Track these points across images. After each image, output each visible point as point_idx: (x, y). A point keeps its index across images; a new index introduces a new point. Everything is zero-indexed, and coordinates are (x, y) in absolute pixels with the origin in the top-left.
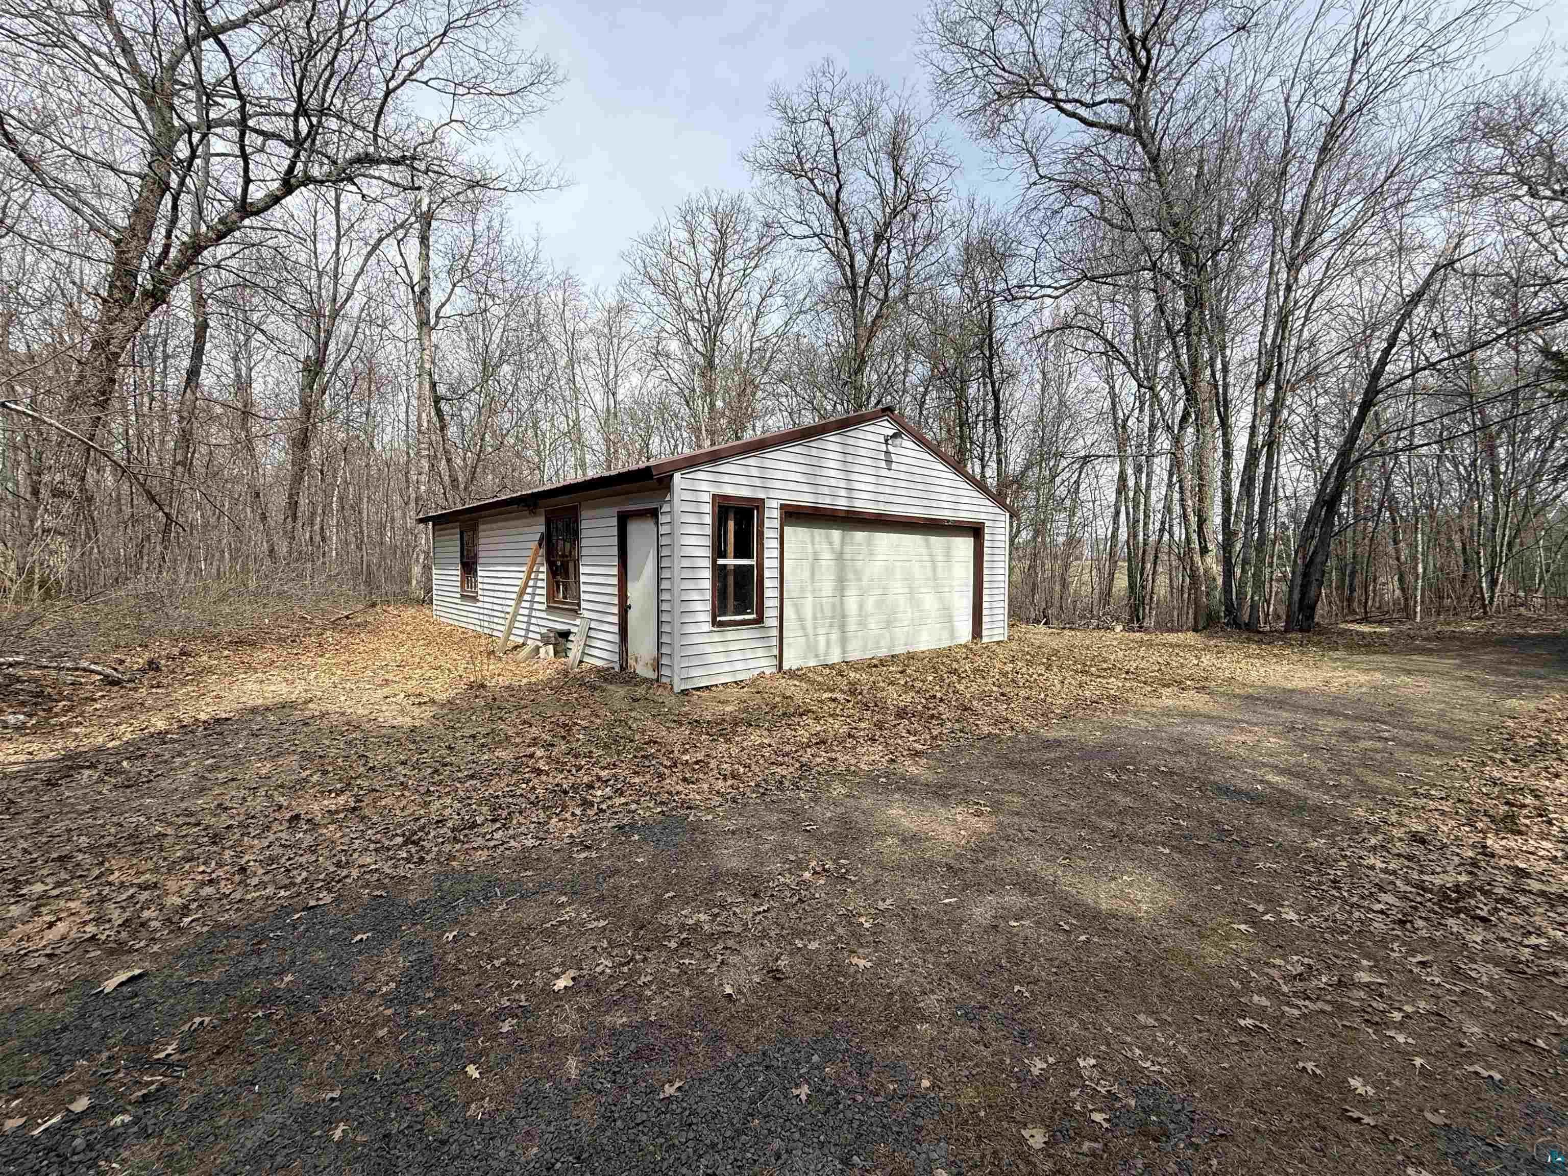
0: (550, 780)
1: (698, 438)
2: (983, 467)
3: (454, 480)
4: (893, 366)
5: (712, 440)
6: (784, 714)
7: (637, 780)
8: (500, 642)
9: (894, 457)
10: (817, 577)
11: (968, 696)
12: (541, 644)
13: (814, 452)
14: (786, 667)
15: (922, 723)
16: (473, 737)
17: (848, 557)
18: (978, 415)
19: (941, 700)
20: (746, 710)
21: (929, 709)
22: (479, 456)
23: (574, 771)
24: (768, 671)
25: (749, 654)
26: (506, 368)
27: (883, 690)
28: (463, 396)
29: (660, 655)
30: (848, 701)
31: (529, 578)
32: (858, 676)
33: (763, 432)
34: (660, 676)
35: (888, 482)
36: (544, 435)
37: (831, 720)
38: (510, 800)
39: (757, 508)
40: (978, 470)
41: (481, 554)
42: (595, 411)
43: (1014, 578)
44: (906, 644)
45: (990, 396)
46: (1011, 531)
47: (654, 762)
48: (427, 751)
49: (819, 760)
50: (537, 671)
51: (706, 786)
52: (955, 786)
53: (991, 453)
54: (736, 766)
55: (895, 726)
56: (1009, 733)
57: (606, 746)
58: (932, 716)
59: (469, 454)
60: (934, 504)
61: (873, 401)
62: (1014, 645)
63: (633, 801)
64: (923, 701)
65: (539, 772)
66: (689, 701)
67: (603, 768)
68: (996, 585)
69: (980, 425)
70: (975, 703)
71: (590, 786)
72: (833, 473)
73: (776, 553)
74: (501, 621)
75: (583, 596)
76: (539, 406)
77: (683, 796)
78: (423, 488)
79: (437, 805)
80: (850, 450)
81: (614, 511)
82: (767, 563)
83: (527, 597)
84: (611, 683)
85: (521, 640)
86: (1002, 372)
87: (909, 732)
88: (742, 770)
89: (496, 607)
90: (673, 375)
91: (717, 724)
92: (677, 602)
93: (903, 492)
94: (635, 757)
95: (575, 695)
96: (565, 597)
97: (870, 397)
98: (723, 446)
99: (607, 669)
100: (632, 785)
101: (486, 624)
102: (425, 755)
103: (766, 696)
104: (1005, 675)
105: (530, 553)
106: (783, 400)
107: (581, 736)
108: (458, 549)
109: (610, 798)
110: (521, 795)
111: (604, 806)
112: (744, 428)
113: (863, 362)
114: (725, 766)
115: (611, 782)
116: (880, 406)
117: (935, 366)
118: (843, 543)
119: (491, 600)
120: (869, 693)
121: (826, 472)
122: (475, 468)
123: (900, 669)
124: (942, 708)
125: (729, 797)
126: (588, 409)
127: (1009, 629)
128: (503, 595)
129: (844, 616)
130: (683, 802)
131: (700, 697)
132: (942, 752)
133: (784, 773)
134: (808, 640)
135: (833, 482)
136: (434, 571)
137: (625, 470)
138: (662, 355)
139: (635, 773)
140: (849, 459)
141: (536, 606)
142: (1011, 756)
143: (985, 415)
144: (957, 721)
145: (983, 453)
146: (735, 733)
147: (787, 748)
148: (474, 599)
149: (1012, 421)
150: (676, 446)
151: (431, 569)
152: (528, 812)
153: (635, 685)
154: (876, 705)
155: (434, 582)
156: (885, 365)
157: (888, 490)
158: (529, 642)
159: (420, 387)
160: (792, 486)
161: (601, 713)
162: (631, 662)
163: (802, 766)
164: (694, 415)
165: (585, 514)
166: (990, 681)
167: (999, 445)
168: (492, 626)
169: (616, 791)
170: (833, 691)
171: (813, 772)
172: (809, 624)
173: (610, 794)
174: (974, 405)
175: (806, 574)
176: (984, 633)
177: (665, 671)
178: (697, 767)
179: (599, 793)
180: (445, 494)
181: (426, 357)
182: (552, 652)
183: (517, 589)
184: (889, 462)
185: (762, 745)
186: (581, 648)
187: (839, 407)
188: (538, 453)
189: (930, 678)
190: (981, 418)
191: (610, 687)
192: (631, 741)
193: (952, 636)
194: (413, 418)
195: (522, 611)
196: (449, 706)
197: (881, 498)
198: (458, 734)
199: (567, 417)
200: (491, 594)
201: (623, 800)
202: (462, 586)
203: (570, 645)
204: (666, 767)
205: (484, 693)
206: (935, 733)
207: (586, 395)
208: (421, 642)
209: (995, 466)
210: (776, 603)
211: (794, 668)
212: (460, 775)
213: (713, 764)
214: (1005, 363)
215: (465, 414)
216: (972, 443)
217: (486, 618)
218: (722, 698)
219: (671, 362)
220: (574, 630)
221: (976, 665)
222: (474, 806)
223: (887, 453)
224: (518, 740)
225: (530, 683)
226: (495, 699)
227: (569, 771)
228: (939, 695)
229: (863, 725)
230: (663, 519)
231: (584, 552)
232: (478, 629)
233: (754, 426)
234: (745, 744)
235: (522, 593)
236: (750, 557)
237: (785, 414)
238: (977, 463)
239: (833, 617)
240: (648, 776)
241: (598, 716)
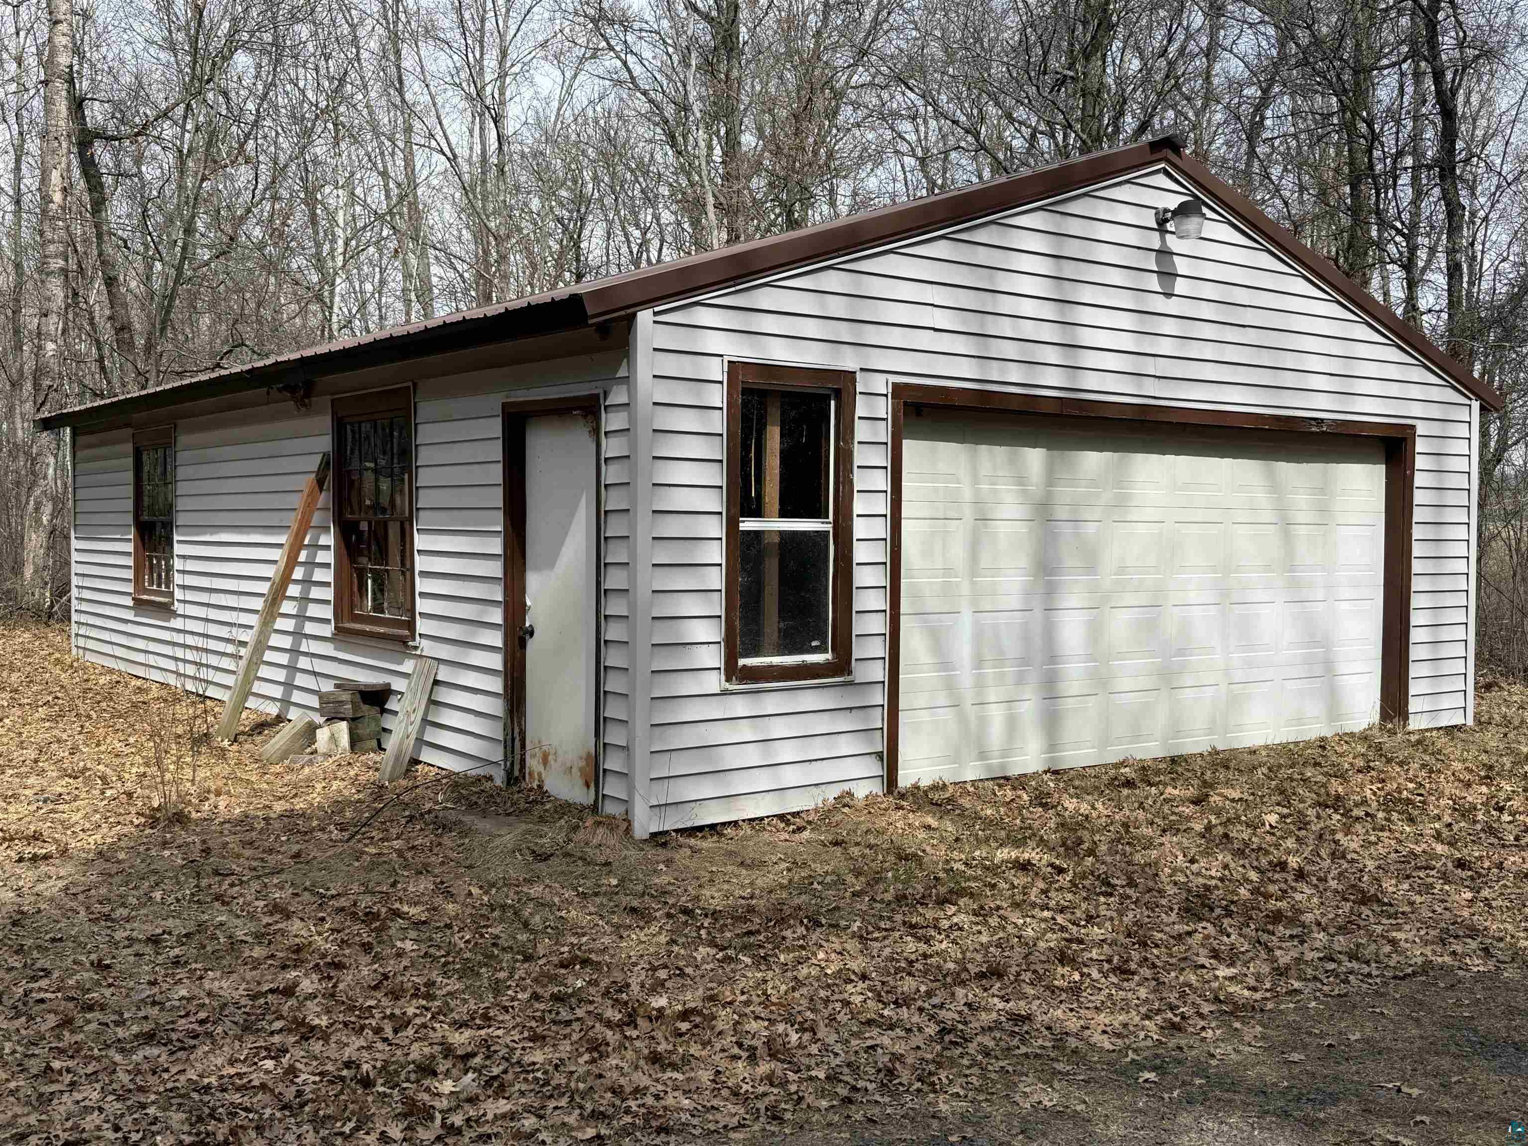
0: (332, 1051)
1: (695, 223)
2: (1412, 285)
3: (123, 329)
4: (1180, 36)
5: (731, 230)
6: (900, 898)
7: (538, 1057)
8: (224, 713)
9: (1181, 266)
10: (985, 561)
11: (1371, 865)
12: (319, 719)
13: (982, 256)
14: (906, 778)
15: (1249, 931)
16: (154, 940)
17: (1062, 513)
18: (1400, 154)
19: (1300, 875)
20: (805, 886)
21: (1267, 896)
22: (179, 269)
23: (388, 1032)
24: (861, 791)
25: (818, 749)
26: (242, 60)
27: (1149, 845)
28: (143, 130)
29: (601, 747)
30: (1061, 871)
31: (292, 562)
32: (1085, 808)
33: (852, 209)
34: (600, 798)
35: (1169, 326)
36: (333, 221)
37: (1016, 918)
38: (237, 1098)
39: (838, 393)
40: (1398, 292)
41: (181, 504)
42: (453, 159)
43: (1492, 566)
44: (1211, 731)
45: (1430, 107)
46: (1484, 445)
47: (580, 1013)
48: (47, 973)
49: (986, 1018)
50: (309, 783)
51: (705, 1076)
52: (1335, 1099)
53: (1432, 251)
54: (781, 1028)
55: (1179, 938)
56: (1477, 964)
57: (468, 971)
58: (1277, 917)
59: (158, 266)
60: (1288, 379)
61: (1130, 123)
62: (1492, 739)
63: (528, 1109)
64: (1253, 876)
65: (307, 1032)
66: (669, 862)
67: (460, 1025)
68: (1446, 583)
69: (1405, 179)
70: (1388, 885)
71: (427, 1070)
72: (1028, 308)
73: (881, 505)
74: (226, 663)
75: (421, 605)
76: (320, 149)
77: (649, 1100)
78: (50, 346)
79: (66, 1104)
80: (1072, 248)
81: (494, 401)
82: (860, 528)
83: (288, 607)
84: (484, 814)
85: (273, 710)
86: (1461, 45)
87: (1215, 955)
88: (794, 1037)
89: (213, 630)
90: (637, 70)
91: (737, 919)
92: (642, 622)
93: (1208, 351)
94: (536, 997)
95: (397, 844)
96: (378, 608)
97: (1121, 113)
98: (757, 243)
99: (478, 780)
100: (527, 1069)
101: (190, 670)
102: (44, 983)
103: (855, 851)
104: (1465, 812)
105: (297, 501)
106: (905, 126)
107: (408, 945)
108: (129, 490)
109: (472, 1100)
110: (263, 1087)
111: (457, 1120)
112: (808, 200)
113: (1106, 27)
114: (753, 1026)
115: (478, 1060)
116: (1147, 137)
117: (1286, 36)
118: (1051, 479)
119: (201, 612)
120: (1112, 852)
121: (1006, 305)
122: (172, 298)
123: (1192, 792)
124: (1304, 894)
125: (761, 1105)
126: (437, 157)
127: (1478, 696)
128: (231, 601)
129: (1052, 657)
130: (650, 1114)
131: (695, 851)
132: (1302, 1009)
133: (900, 1048)
134: (962, 719)
135: (1028, 330)
136: (75, 544)
137: (522, 303)
138: (611, 22)
139: (534, 1038)
140: (1069, 270)
141: (310, 628)
142: (1482, 1025)
143: (1417, 153)
144: (1342, 929)
145: (1413, 249)
146: (779, 942)
147: (908, 985)
148: (165, 610)
149: (1489, 168)
150: (644, 244)
151: (67, 538)
152: (278, 1129)
153: (542, 820)
154: (1131, 883)
155: (75, 568)
156: (1159, 35)
157: (1166, 347)
158: (293, 714)
159: (47, 111)
160: (925, 340)
161: (460, 887)
162: (533, 763)
163: (943, 1032)
164: (687, 170)
165: (426, 409)
166: (1429, 829)
167: (1453, 226)
168: (203, 673)
169: (488, 1083)
170: (1019, 843)
171: (972, 1048)
172: (966, 677)
173: (474, 1089)
174: (1389, 128)
175: (958, 552)
176: (1414, 705)
177: (612, 787)
178: (684, 1026)
179: (447, 1086)
180: (101, 360)
181: (62, 41)
182: (344, 740)
183: (264, 588)
184: (1167, 275)
185: (845, 976)
186: (413, 730)
187: (1044, 143)
188: (319, 262)
189: (1272, 818)
190: (1409, 161)
191: (481, 824)
192: (528, 958)
193: (1334, 711)
194: (30, 181)
195: (275, 640)
196: (100, 865)
197: (1149, 366)
198: (120, 935)
199: (384, 174)
200: (204, 598)
201: (503, 1106)
202: (138, 580)
203: (388, 722)
204: (609, 1024)
205: (183, 836)
206: (1284, 958)
207: (431, 121)
208: (42, 712)
209: (1441, 280)
210: (878, 625)
211: (925, 783)
212: (121, 1032)
213: (724, 1018)
214: (1469, 20)
215: (150, 172)
216: (1384, 224)
217: (190, 655)
218: (750, 855)
219: (630, 38)
220: (398, 684)
221: (1391, 786)
222: (151, 1111)
223: (1164, 253)
224: (258, 952)
225: (290, 814)
226: (207, 851)
227: (378, 1031)
228: (1293, 862)
229: (1096, 932)
230: (613, 421)
231: (424, 499)
232: (172, 680)
233: (832, 192)
234: (804, 971)
235: (277, 595)
236: (818, 513)
237: (909, 161)
238: (1396, 273)
239: (1024, 661)
240: (566, 1047)
241: (448, 895)
